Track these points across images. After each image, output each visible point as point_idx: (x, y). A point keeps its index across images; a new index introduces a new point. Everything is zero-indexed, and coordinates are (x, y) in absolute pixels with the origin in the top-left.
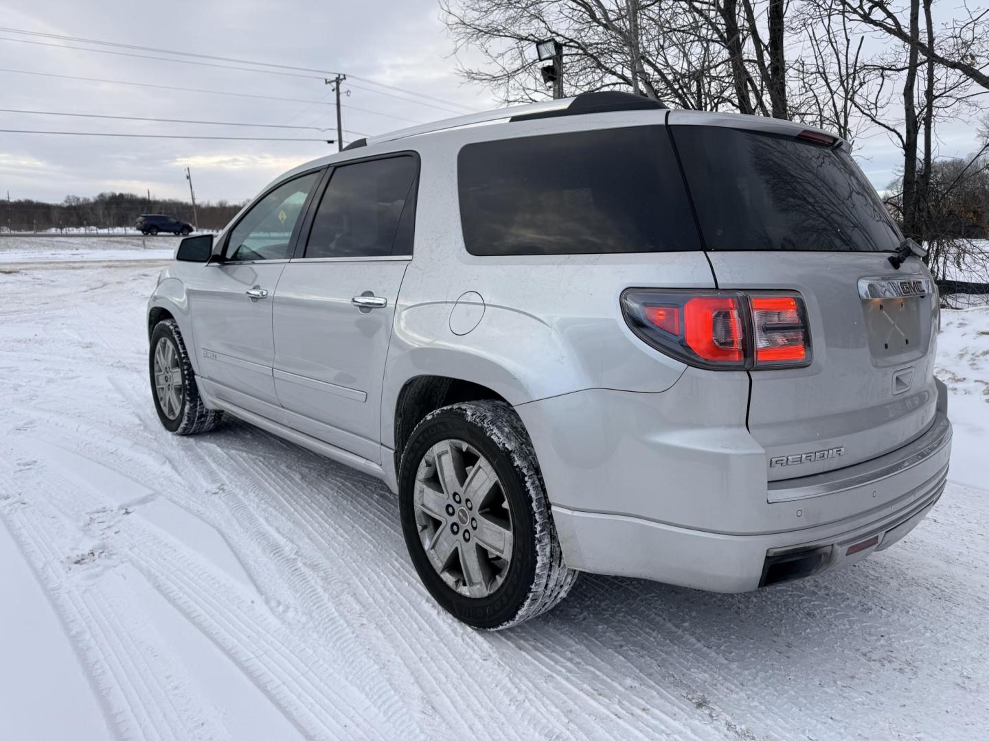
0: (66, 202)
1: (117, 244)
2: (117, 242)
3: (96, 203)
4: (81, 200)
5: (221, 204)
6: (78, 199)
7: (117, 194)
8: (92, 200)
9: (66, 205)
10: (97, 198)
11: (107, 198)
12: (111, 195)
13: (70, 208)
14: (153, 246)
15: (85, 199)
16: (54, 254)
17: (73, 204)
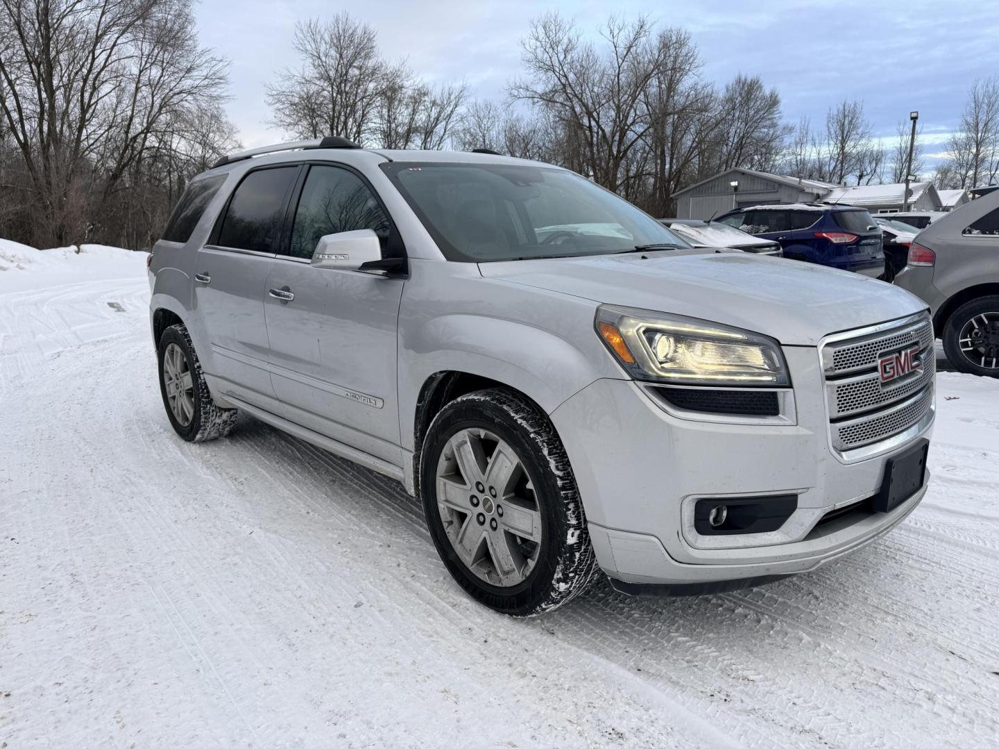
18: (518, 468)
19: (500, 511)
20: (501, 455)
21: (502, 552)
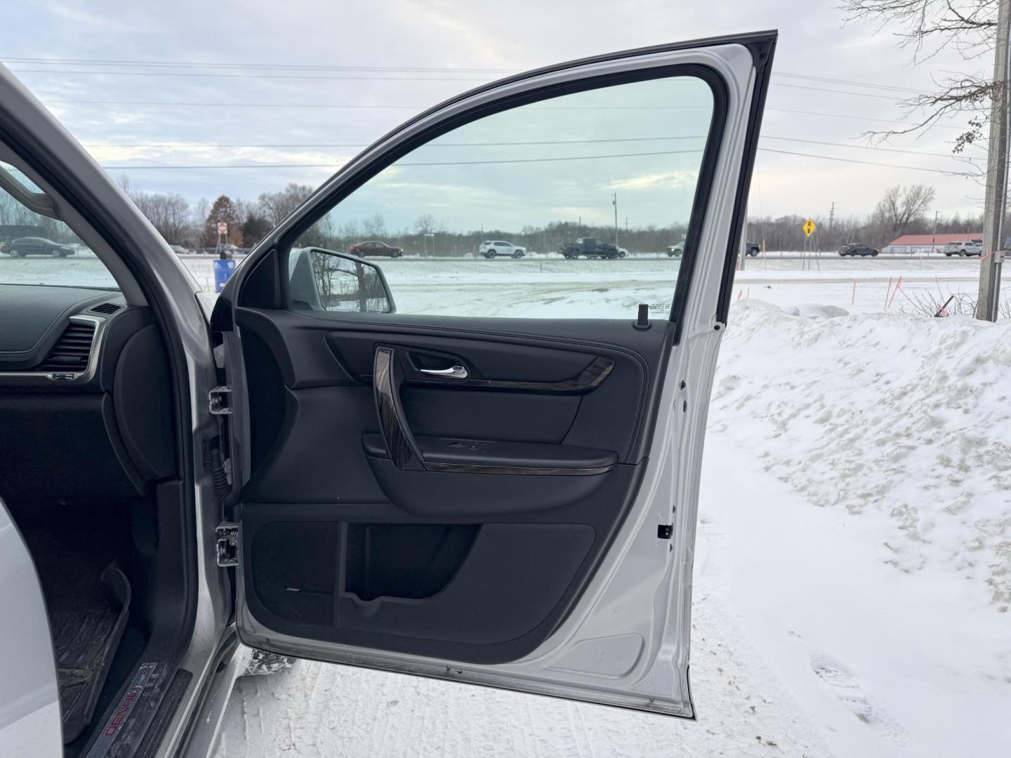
0: (523, 231)
1: (527, 268)
2: (529, 266)
3: (546, 231)
4: (535, 229)
5: (650, 228)
6: (532, 228)
7: (563, 222)
8: (543, 229)
9: (523, 234)
10: (547, 227)
11: (555, 227)
12: (558, 224)
13: (528, 236)
14: (559, 270)
15: (537, 228)
16: (436, 277)
17: (528, 233)
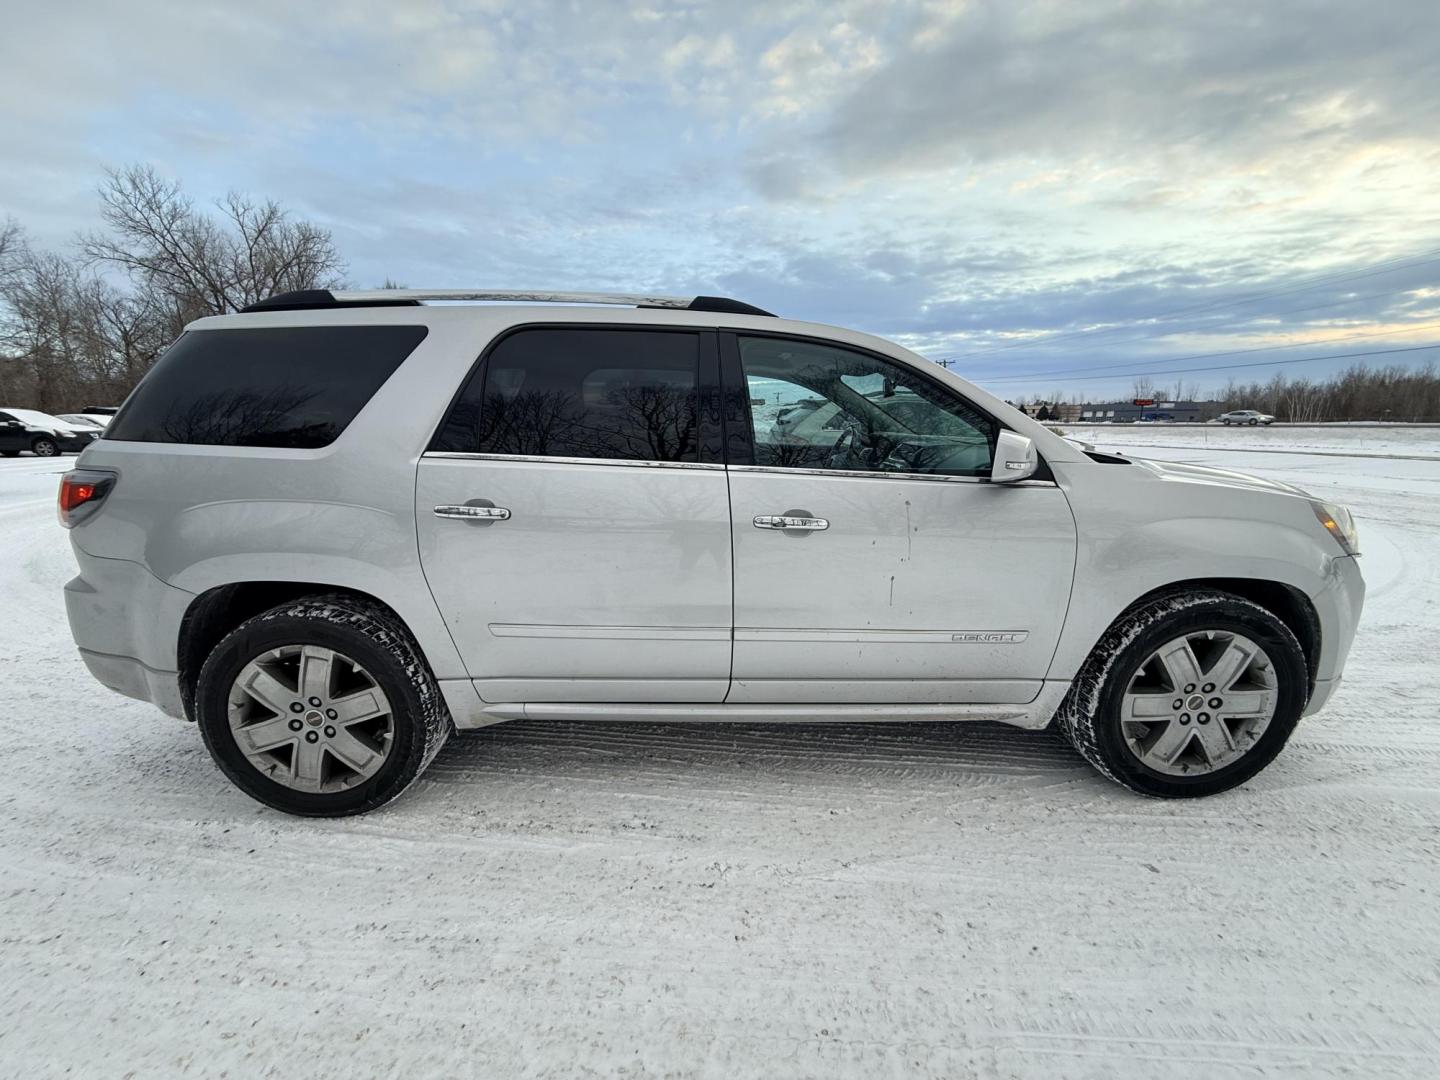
18: (1134, 690)
19: (1190, 688)
20: (1136, 713)
21: (1230, 664)
